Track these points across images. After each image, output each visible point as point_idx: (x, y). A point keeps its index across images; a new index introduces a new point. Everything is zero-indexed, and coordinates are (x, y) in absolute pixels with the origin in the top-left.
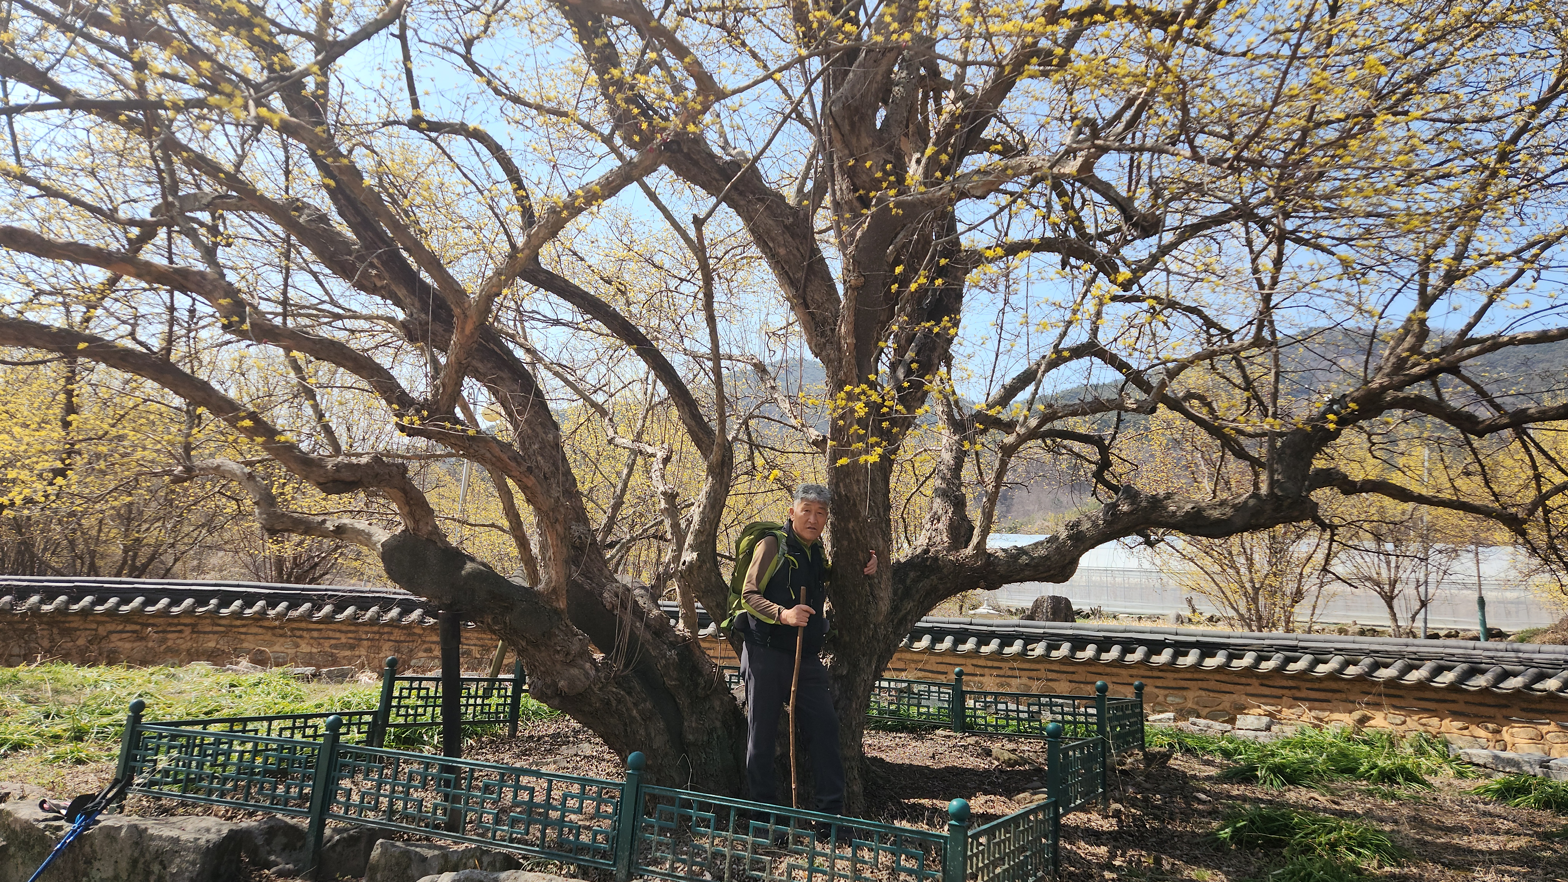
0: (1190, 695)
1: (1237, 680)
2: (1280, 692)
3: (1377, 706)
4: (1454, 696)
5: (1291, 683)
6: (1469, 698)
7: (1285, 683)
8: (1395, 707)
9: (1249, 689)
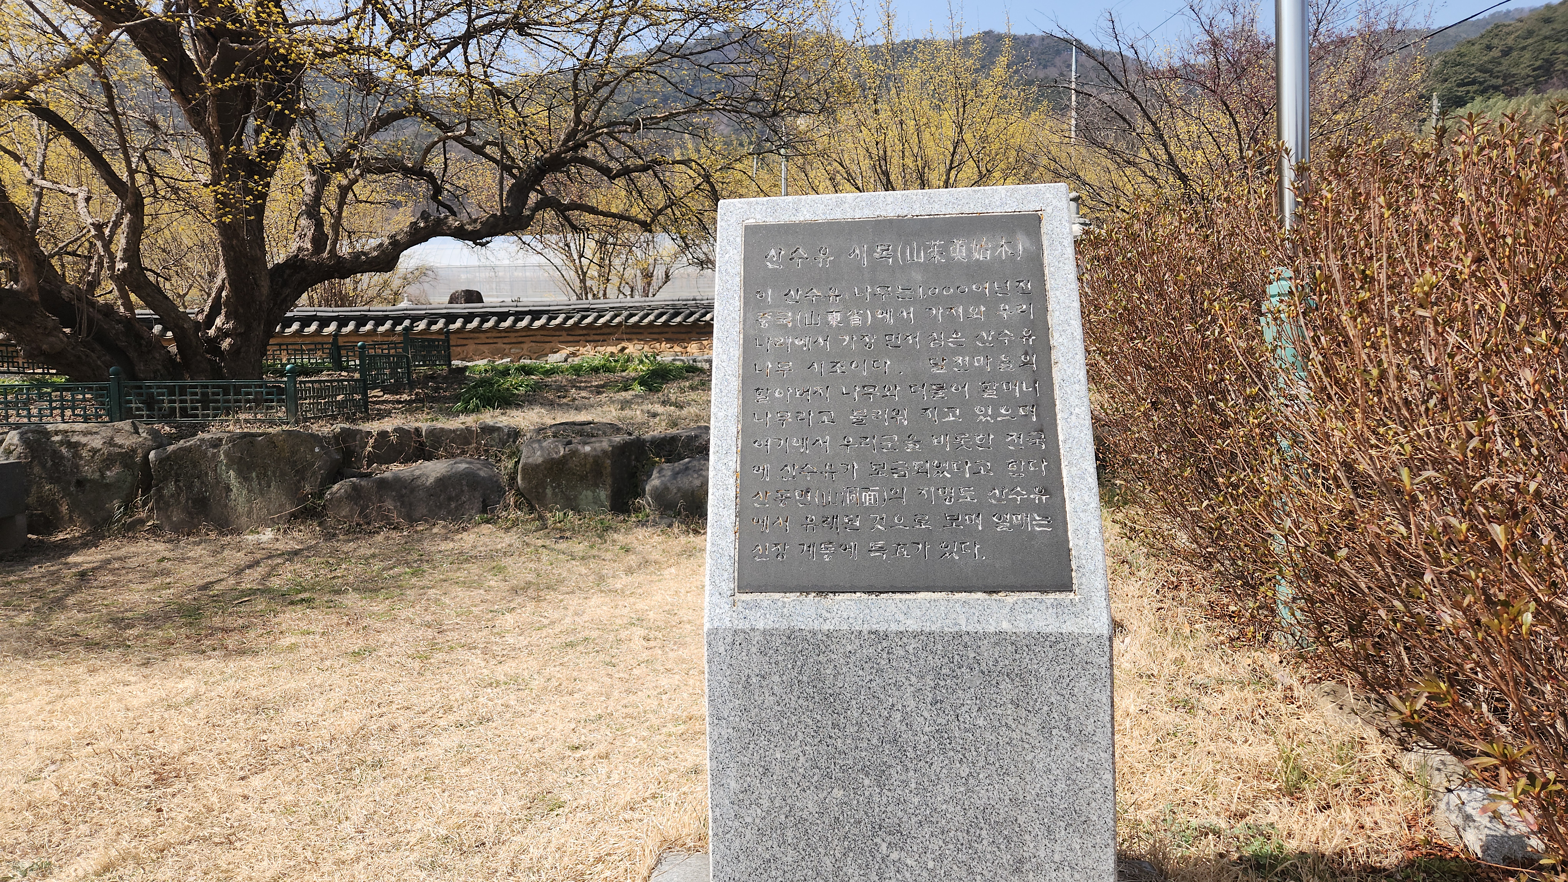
0: (525, 346)
1: (554, 333)
2: (578, 338)
3: (630, 340)
4: (667, 329)
5: (585, 332)
6: (674, 330)
7: (581, 332)
8: (639, 340)
9: (561, 339)
